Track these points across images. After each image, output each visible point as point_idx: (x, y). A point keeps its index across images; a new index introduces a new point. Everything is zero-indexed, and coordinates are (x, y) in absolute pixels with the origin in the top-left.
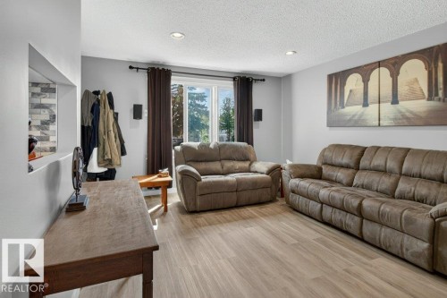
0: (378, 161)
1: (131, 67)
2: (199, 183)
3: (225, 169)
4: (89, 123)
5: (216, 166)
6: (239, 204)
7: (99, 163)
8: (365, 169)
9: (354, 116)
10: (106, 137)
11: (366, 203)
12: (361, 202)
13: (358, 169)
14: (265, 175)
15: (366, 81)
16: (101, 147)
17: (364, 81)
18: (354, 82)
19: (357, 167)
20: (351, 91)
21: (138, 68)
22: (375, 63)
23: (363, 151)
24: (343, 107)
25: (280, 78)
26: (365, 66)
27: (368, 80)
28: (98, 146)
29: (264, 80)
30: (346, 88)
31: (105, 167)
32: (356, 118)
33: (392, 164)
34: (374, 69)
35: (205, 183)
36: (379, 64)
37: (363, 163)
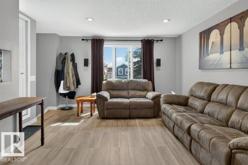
0: (222, 96)
1: (83, 40)
2: (106, 102)
3: (130, 95)
4: (60, 68)
5: (124, 93)
6: (131, 117)
7: (64, 88)
8: (214, 102)
9: (214, 61)
10: (67, 75)
11: (194, 127)
12: (192, 125)
13: (209, 101)
14: (150, 100)
15: (222, 34)
16: (65, 80)
17: (220, 35)
18: (215, 36)
19: (209, 99)
20: (213, 43)
21: (87, 40)
22: (228, 20)
23: (215, 88)
24: (208, 55)
25: (175, 38)
26: (222, 23)
27: (223, 34)
28: (63, 80)
29: (162, 40)
30: (210, 40)
31: (67, 90)
32: (216, 62)
33: (231, 99)
34: (227, 24)
35: (109, 102)
36: (231, 20)
37: (214, 97)
